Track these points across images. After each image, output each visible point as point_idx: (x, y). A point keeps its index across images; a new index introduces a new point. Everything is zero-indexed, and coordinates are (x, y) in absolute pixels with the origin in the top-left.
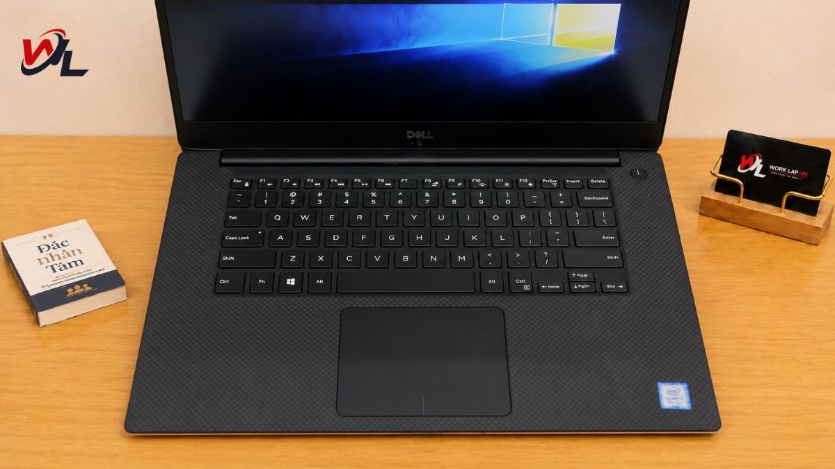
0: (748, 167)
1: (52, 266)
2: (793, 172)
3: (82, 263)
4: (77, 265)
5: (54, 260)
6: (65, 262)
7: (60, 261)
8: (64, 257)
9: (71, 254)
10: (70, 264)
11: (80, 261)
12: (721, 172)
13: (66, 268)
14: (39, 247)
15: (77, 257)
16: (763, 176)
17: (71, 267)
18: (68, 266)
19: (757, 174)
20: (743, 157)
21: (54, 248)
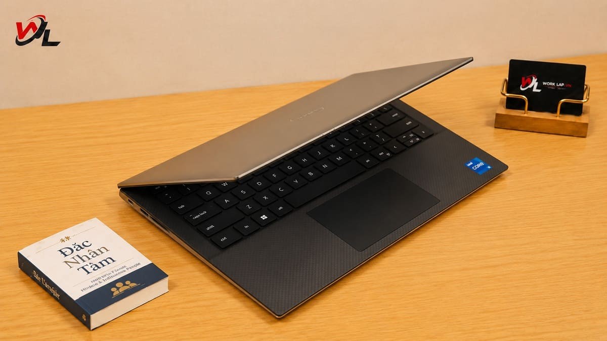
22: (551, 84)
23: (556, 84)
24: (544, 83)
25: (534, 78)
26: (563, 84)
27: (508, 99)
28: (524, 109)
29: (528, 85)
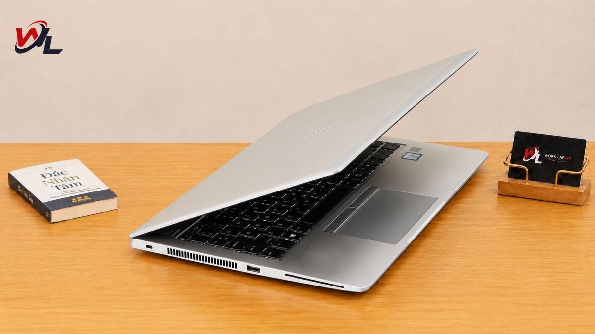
0: (531, 157)
1: (56, 186)
2: (561, 157)
3: (81, 185)
4: (77, 185)
5: (58, 182)
6: (68, 183)
7: (63, 183)
8: (66, 181)
9: (71, 179)
10: (71, 185)
11: (80, 183)
12: (512, 162)
13: (68, 187)
14: (42, 175)
15: (76, 181)
16: (540, 163)
17: (72, 186)
18: (70, 186)
19: (536, 161)
20: (527, 150)
21: (55, 175)
22: (552, 156)
23: (557, 157)
24: (546, 156)
25: (536, 149)
26: (563, 157)
27: (512, 169)
28: (525, 179)
29: (530, 156)
